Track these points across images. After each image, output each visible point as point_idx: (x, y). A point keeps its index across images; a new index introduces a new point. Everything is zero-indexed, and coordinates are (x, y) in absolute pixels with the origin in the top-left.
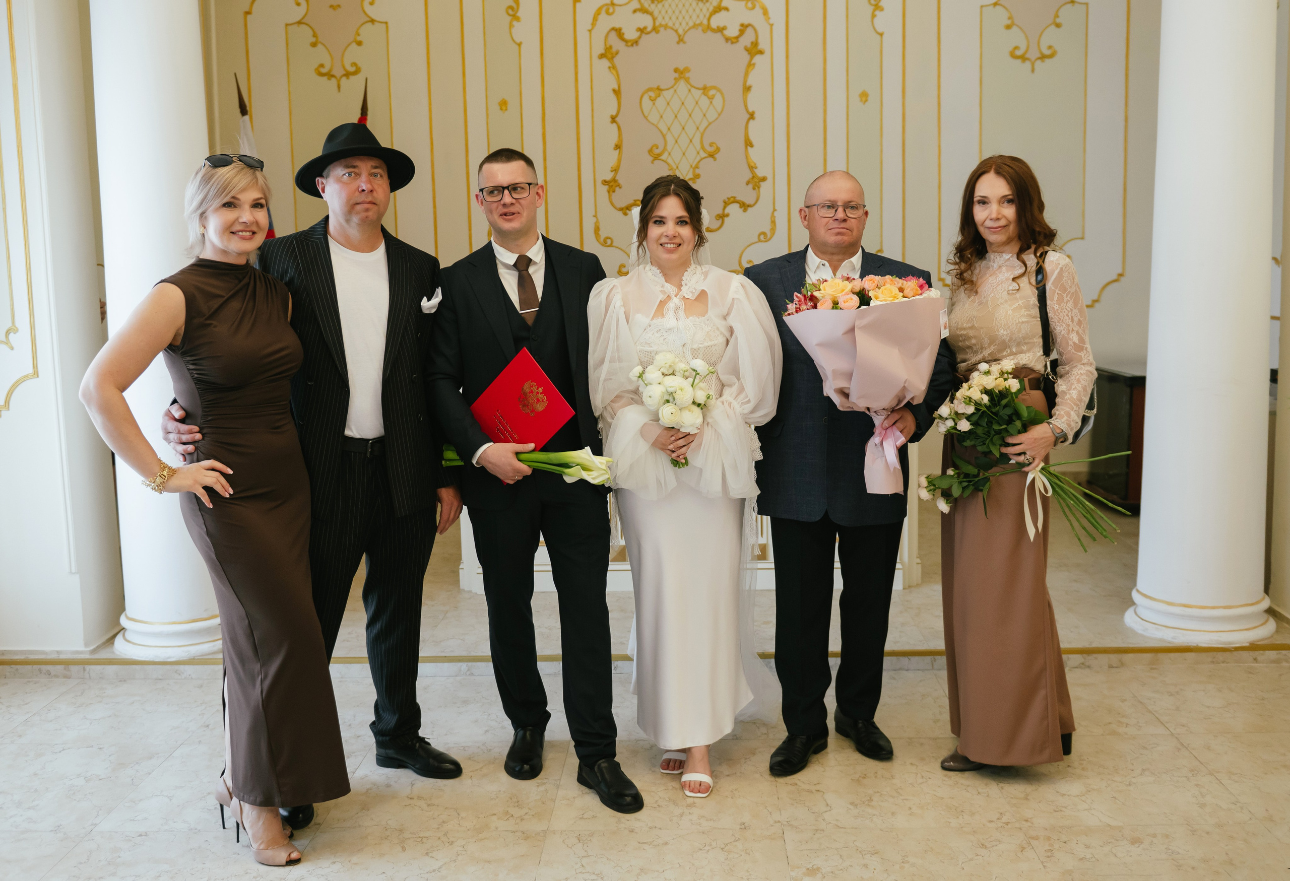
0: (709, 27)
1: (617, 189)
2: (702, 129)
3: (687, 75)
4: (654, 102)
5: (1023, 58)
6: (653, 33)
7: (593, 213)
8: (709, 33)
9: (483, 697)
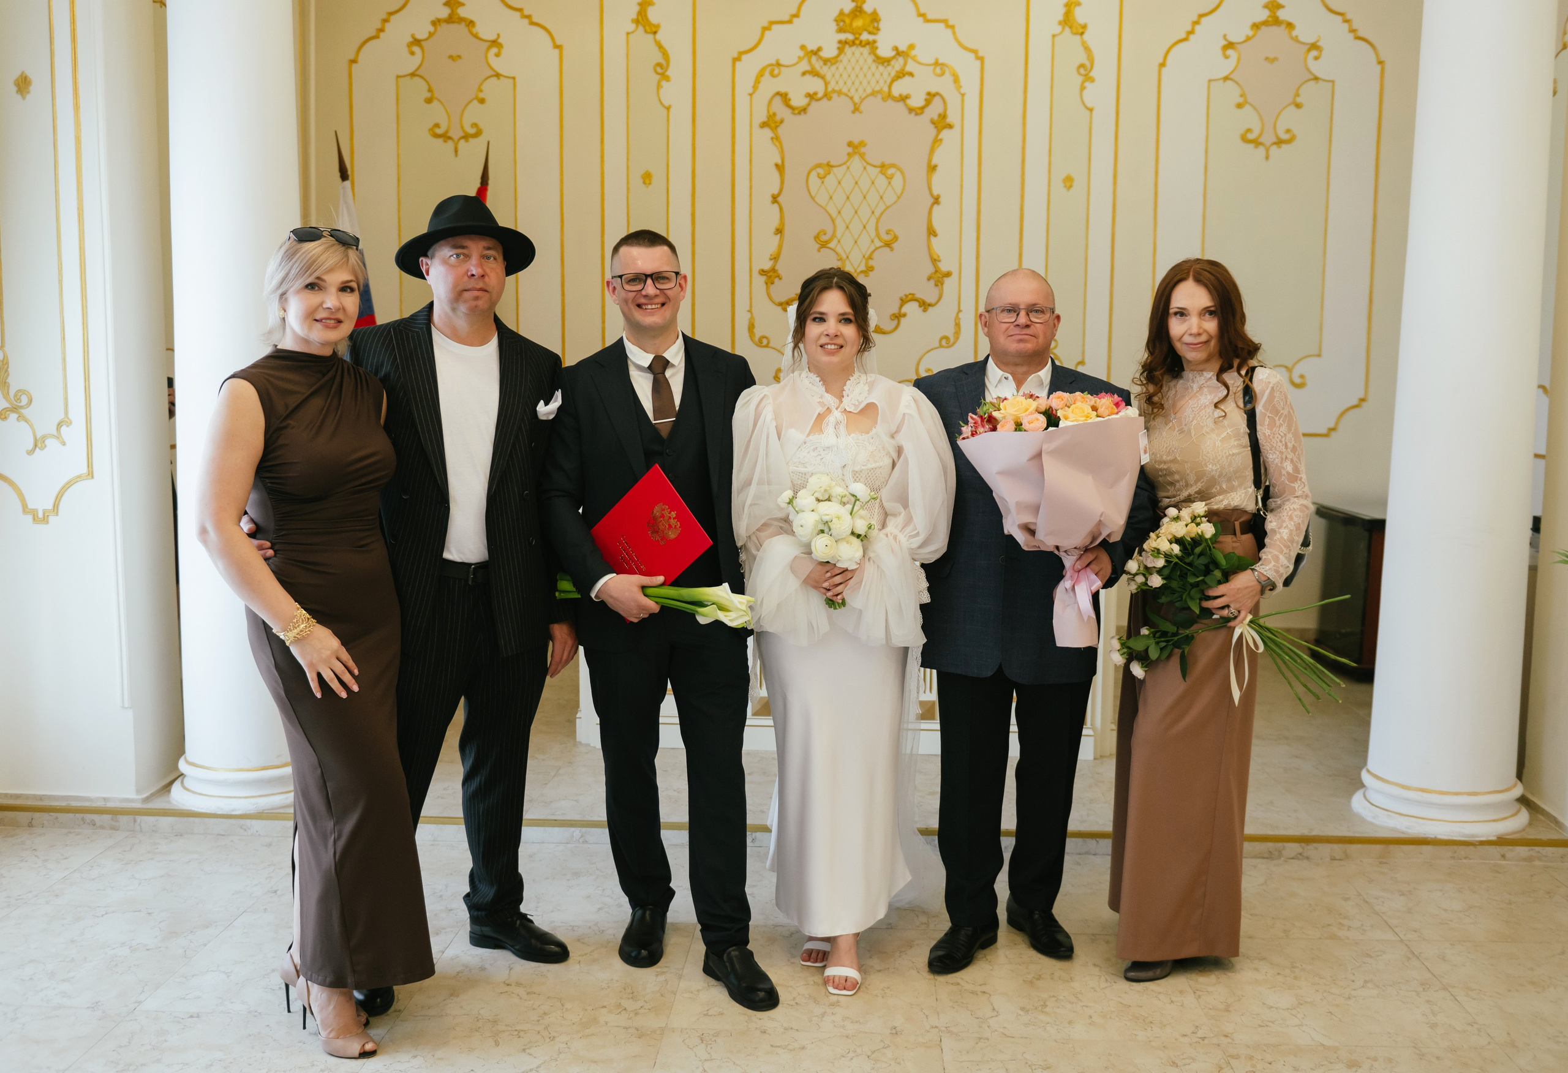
0: (890, 96)
1: (776, 280)
2: (877, 213)
3: (863, 150)
4: (823, 180)
5: (1256, 143)
6: (825, 100)
7: (748, 309)
8: (890, 102)
9: (598, 869)
